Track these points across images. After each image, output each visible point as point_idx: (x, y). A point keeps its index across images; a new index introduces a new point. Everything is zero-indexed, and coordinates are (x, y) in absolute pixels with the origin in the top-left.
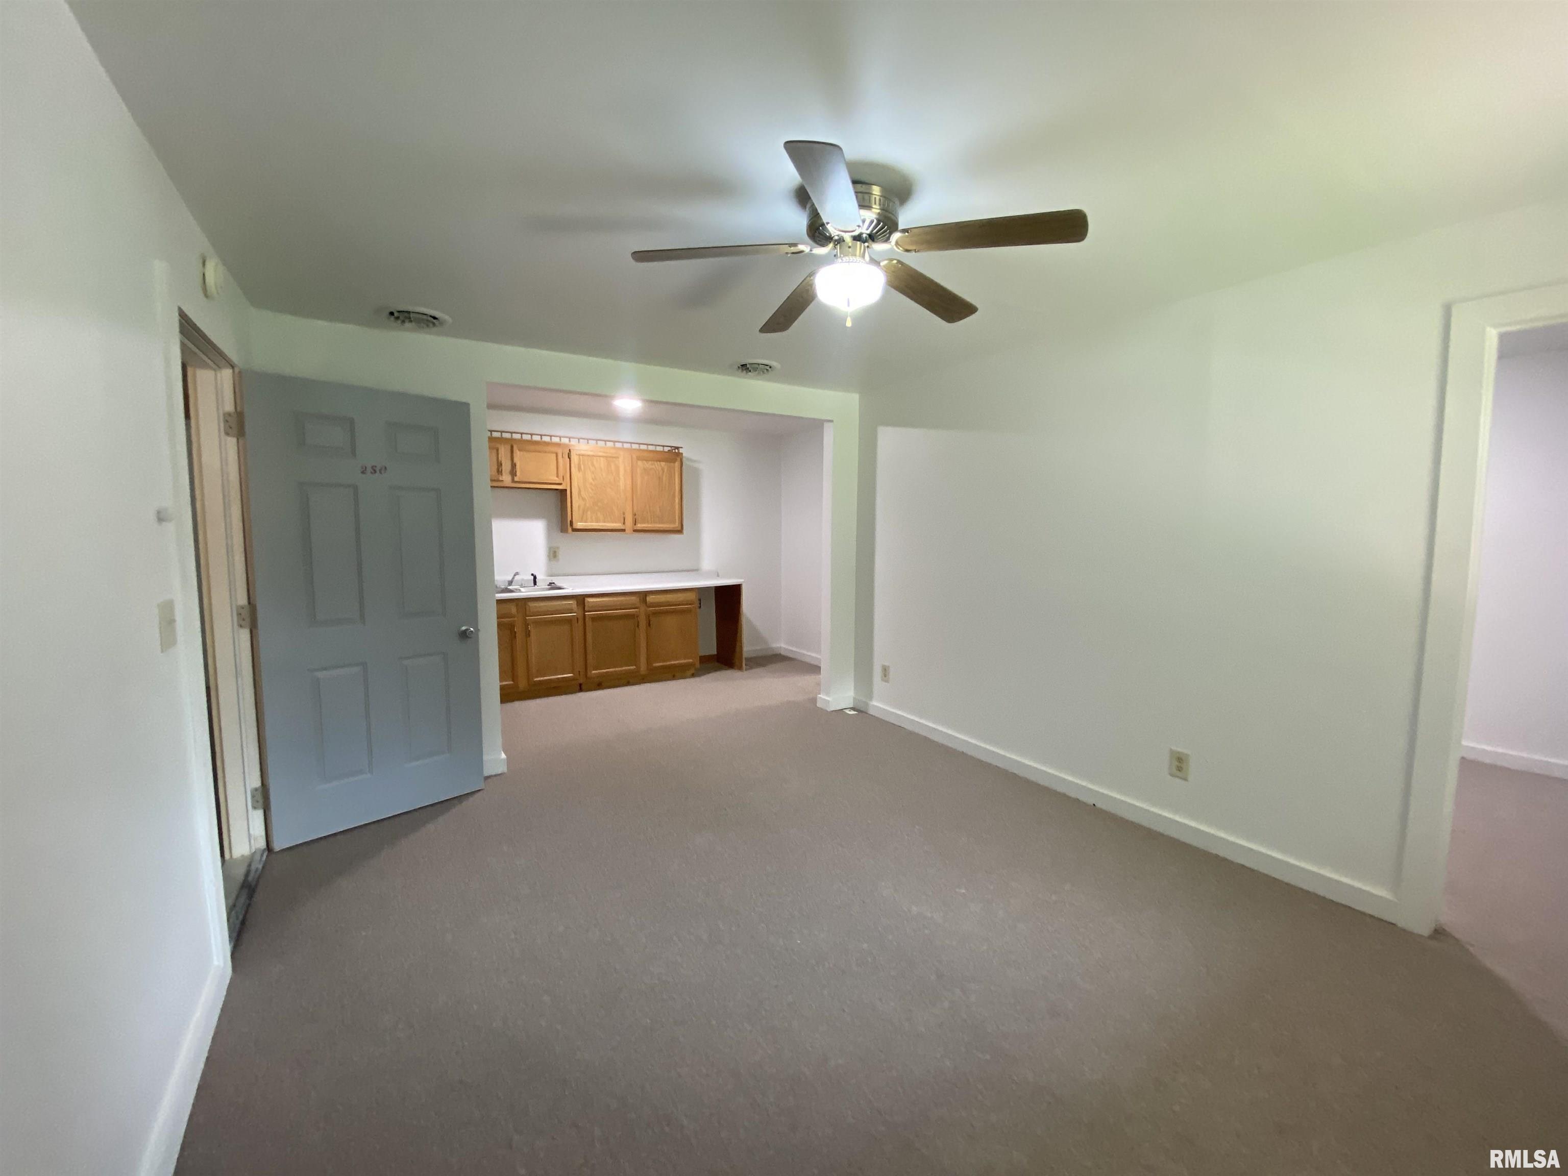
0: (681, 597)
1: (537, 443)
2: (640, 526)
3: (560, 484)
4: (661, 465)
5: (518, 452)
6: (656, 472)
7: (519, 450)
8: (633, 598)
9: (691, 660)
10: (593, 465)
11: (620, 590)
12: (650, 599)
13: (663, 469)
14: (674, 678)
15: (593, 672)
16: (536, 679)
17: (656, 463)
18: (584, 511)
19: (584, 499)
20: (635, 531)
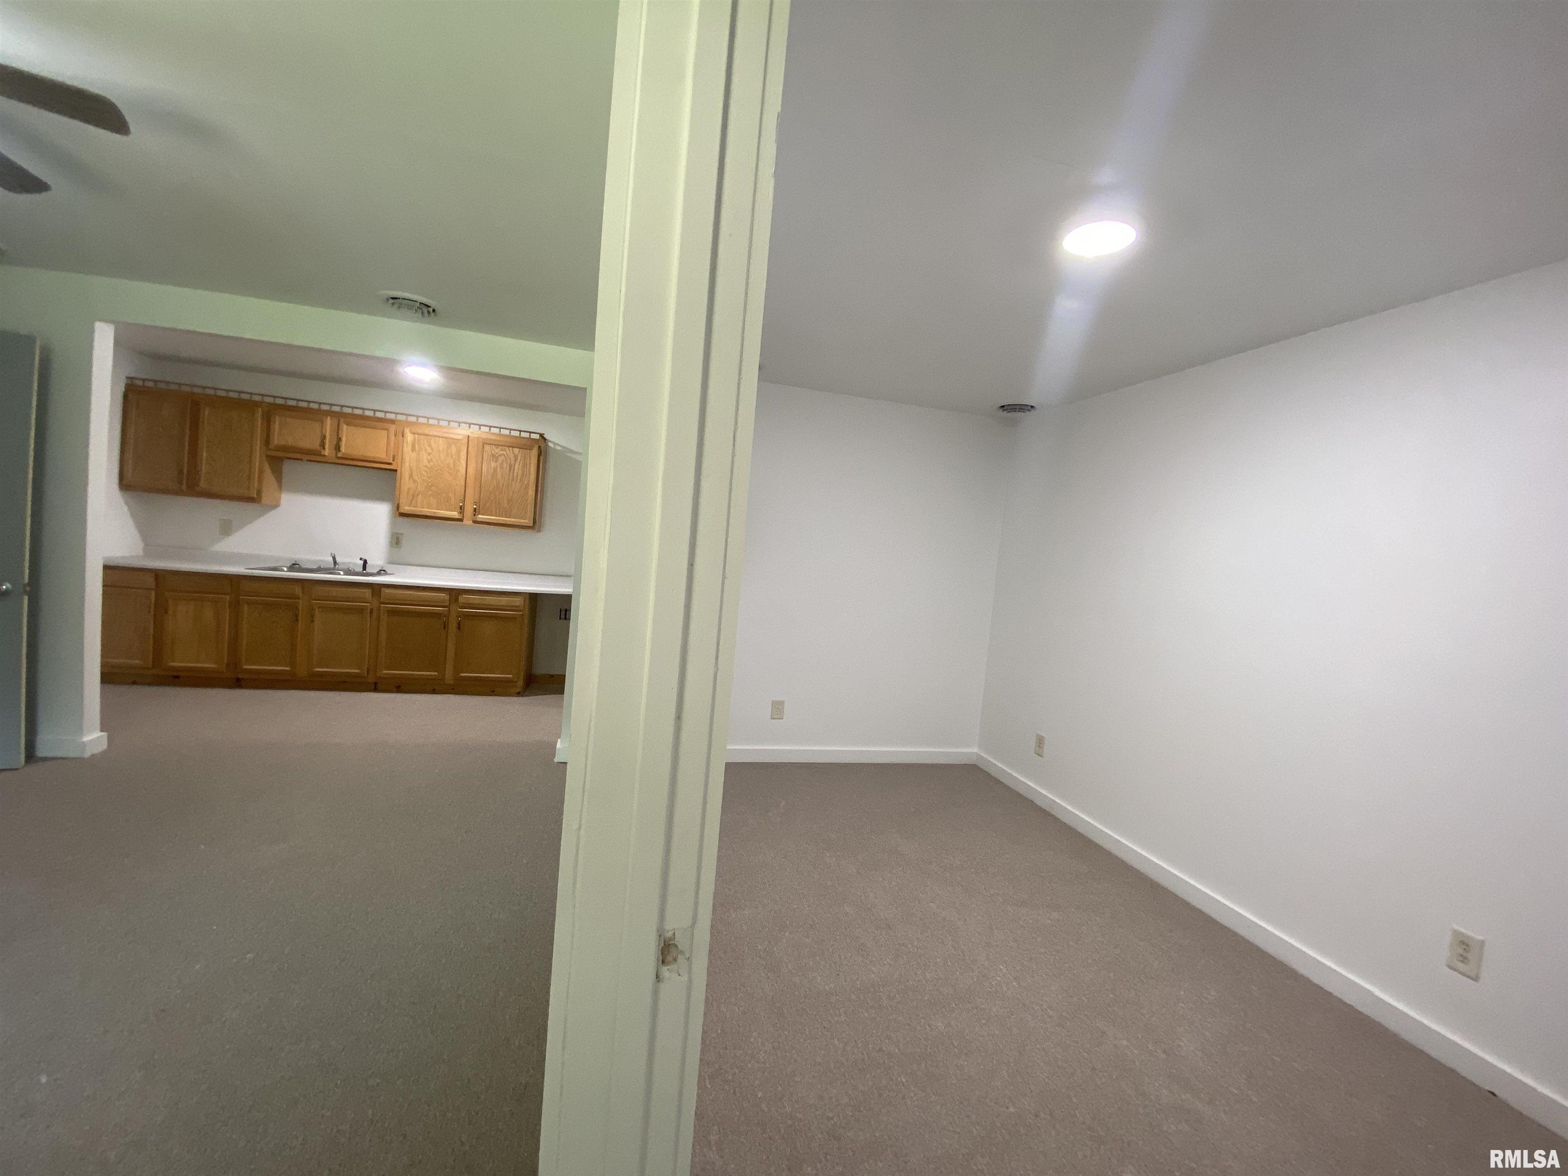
0: (504, 600)
1: (368, 418)
2: (480, 517)
3: (390, 464)
4: (513, 452)
5: (345, 426)
6: (506, 459)
7: (348, 425)
8: (443, 595)
9: (511, 676)
10: (430, 446)
11: (437, 585)
12: (463, 599)
13: (516, 457)
14: (493, 693)
15: (385, 672)
16: (317, 669)
17: (507, 449)
18: (413, 496)
19: (415, 481)
20: (475, 522)
